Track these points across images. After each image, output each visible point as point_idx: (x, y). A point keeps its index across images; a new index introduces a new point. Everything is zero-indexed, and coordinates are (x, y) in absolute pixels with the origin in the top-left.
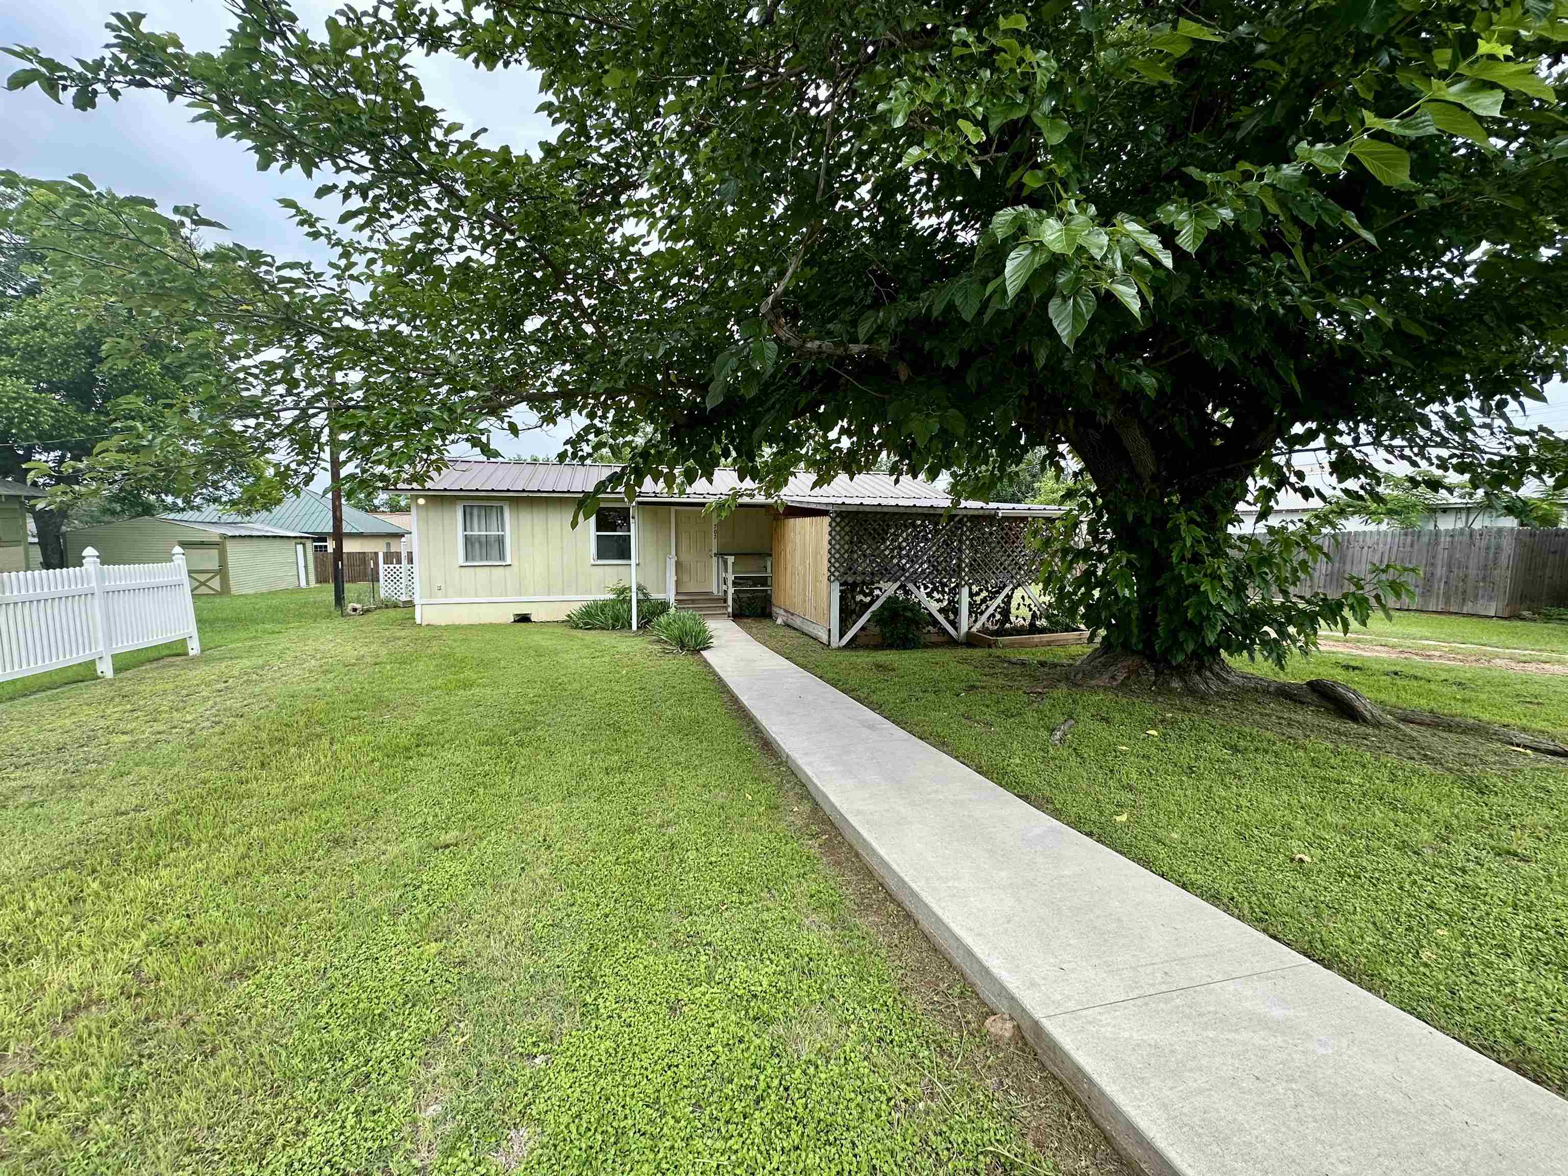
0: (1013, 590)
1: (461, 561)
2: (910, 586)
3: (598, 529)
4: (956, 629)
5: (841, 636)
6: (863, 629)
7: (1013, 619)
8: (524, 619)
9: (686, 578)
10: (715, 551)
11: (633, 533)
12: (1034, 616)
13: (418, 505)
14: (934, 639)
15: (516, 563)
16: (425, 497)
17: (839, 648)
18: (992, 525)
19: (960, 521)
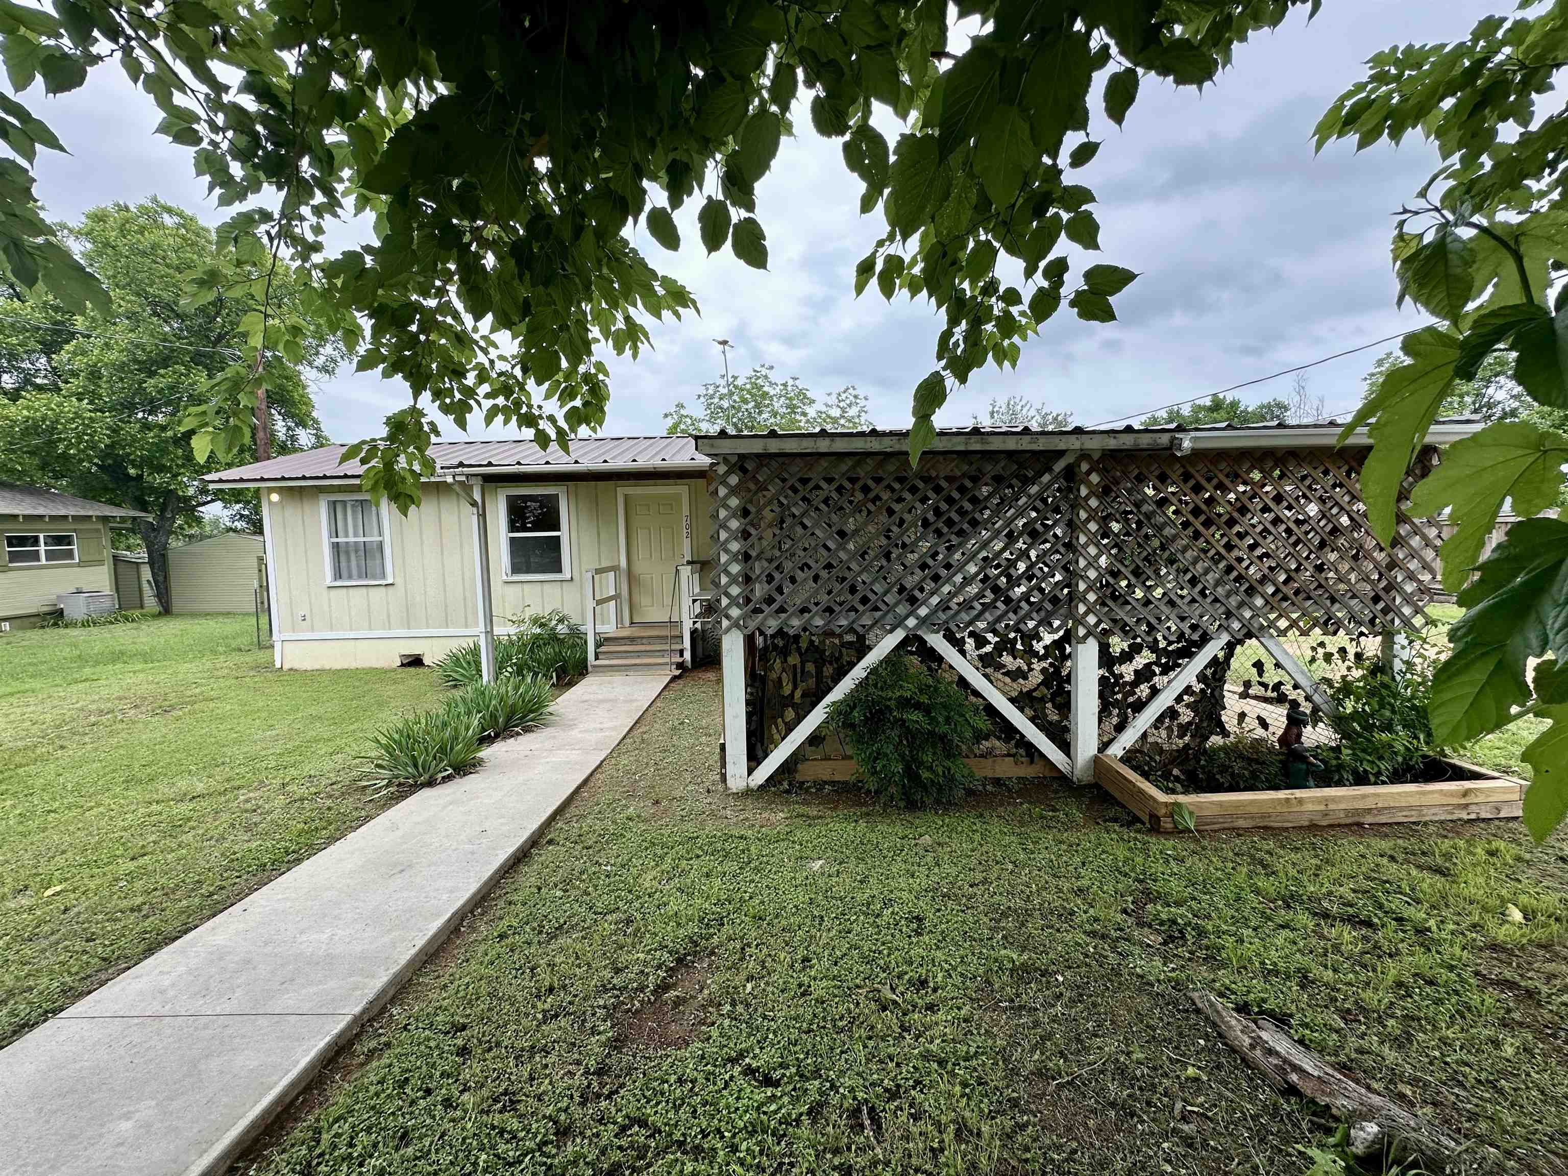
0: (1230, 648)
1: (329, 580)
2: (937, 641)
3: (512, 528)
4: (1065, 747)
5: (755, 758)
6: (814, 739)
8: (416, 661)
9: (644, 600)
10: (688, 557)
13: (270, 502)
15: (399, 581)
16: (280, 490)
17: (748, 793)
18: (1163, 479)
19: (1070, 474)
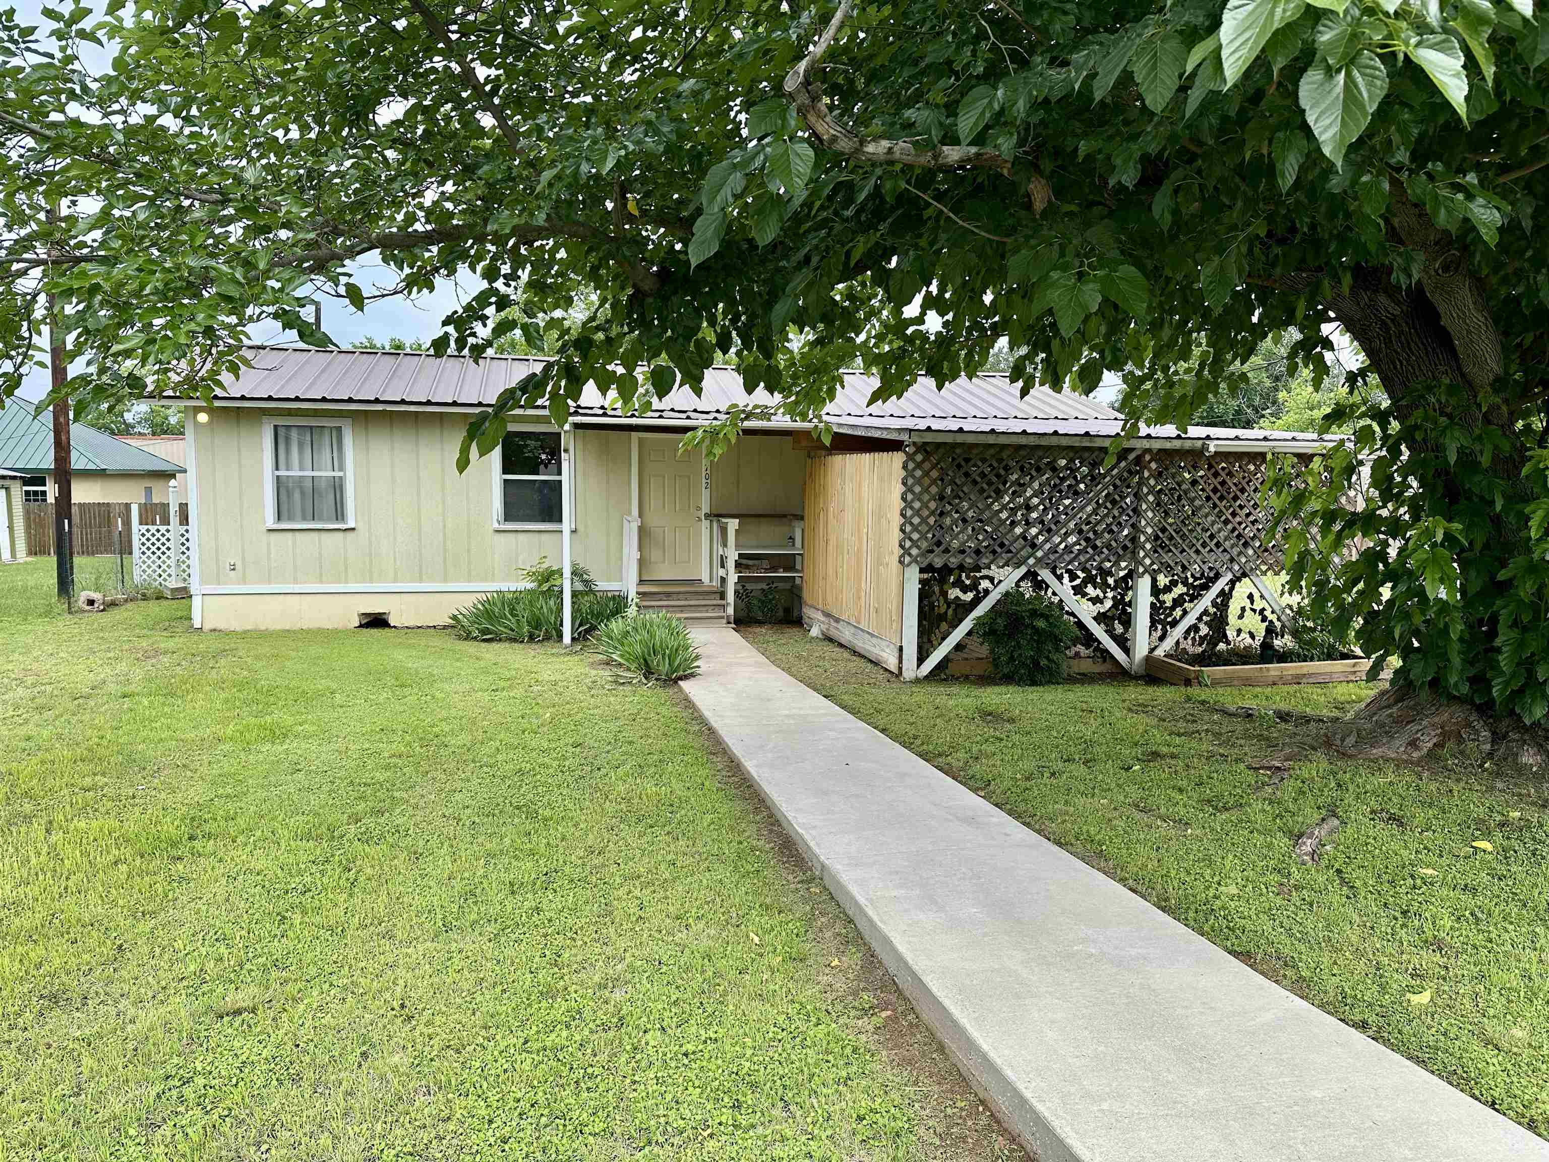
0: (1232, 583)
1: (271, 523)
2: (1045, 574)
3: (505, 471)
4: (1127, 651)
5: (921, 659)
6: (959, 647)
7: (1231, 633)
8: (377, 621)
9: (655, 555)
10: (706, 509)
11: (565, 478)
12: (1270, 631)
13: (196, 423)
14: (1087, 666)
15: (361, 526)
16: (210, 410)
17: (917, 681)
18: (1195, 467)
19: (1138, 460)
